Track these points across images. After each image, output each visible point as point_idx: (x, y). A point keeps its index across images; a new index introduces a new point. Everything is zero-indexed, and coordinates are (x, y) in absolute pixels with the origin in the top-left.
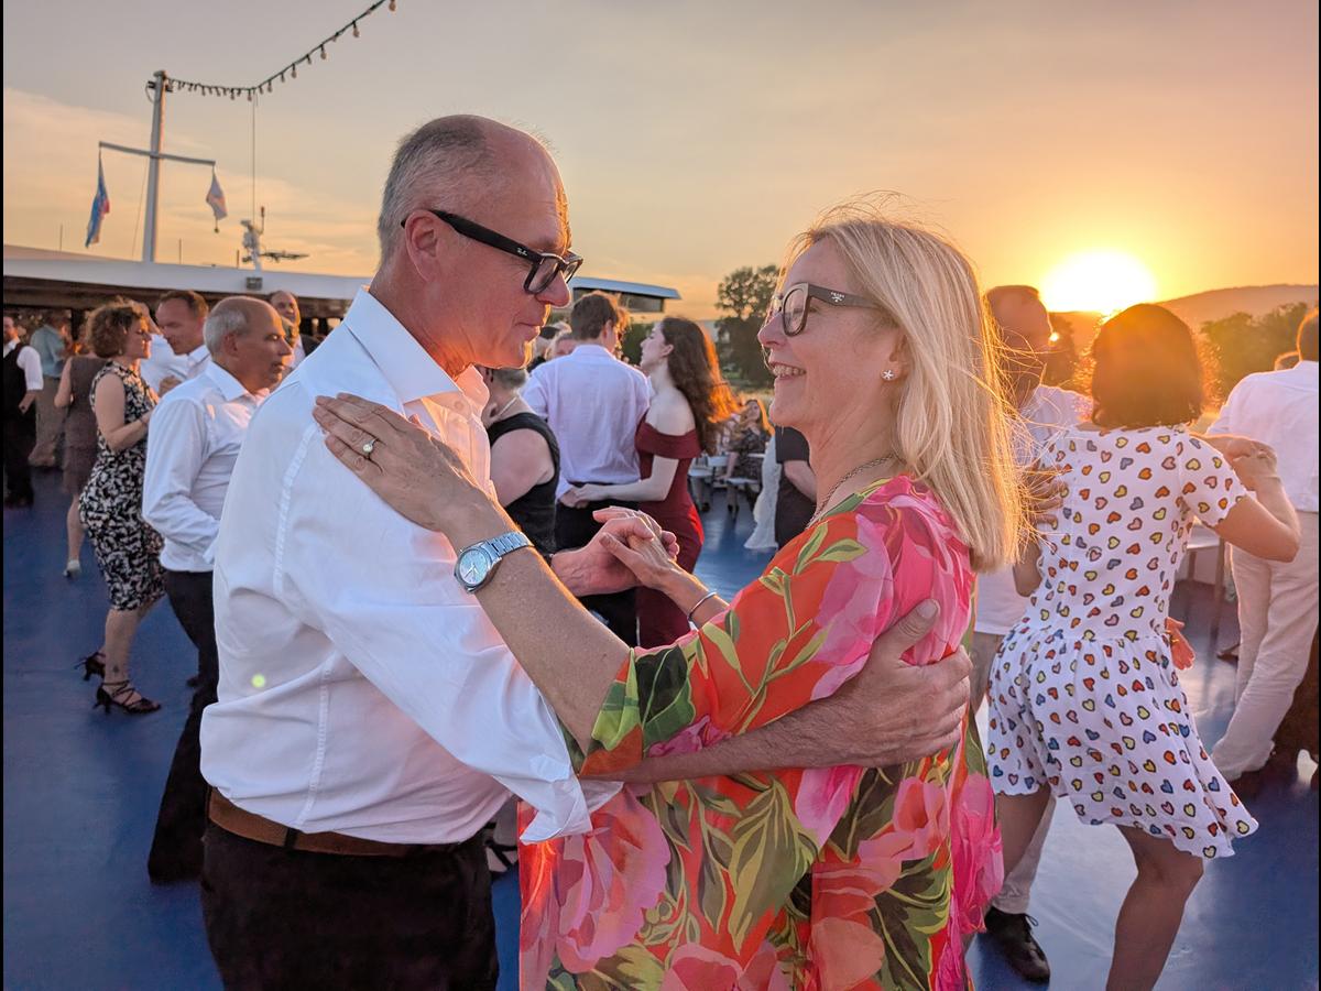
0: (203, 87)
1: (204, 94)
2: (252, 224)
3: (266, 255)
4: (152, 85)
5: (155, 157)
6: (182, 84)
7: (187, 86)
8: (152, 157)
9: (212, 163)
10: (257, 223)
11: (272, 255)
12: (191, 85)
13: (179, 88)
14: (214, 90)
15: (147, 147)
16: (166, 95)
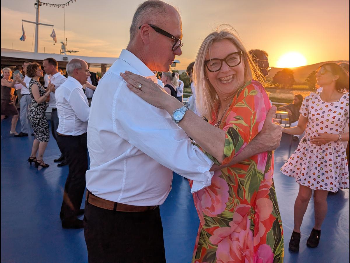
0: (50, 4)
1: (50, 6)
2: (64, 43)
3: (67, 51)
4: (36, 4)
5: (37, 24)
6: (44, 4)
7: (45, 4)
8: (36, 24)
9: (53, 26)
10: (65, 42)
11: (69, 51)
12: (47, 4)
13: (43, 5)
14: (53, 5)
15: (35, 21)
16: (40, 7)
